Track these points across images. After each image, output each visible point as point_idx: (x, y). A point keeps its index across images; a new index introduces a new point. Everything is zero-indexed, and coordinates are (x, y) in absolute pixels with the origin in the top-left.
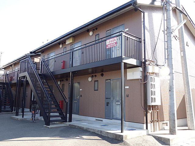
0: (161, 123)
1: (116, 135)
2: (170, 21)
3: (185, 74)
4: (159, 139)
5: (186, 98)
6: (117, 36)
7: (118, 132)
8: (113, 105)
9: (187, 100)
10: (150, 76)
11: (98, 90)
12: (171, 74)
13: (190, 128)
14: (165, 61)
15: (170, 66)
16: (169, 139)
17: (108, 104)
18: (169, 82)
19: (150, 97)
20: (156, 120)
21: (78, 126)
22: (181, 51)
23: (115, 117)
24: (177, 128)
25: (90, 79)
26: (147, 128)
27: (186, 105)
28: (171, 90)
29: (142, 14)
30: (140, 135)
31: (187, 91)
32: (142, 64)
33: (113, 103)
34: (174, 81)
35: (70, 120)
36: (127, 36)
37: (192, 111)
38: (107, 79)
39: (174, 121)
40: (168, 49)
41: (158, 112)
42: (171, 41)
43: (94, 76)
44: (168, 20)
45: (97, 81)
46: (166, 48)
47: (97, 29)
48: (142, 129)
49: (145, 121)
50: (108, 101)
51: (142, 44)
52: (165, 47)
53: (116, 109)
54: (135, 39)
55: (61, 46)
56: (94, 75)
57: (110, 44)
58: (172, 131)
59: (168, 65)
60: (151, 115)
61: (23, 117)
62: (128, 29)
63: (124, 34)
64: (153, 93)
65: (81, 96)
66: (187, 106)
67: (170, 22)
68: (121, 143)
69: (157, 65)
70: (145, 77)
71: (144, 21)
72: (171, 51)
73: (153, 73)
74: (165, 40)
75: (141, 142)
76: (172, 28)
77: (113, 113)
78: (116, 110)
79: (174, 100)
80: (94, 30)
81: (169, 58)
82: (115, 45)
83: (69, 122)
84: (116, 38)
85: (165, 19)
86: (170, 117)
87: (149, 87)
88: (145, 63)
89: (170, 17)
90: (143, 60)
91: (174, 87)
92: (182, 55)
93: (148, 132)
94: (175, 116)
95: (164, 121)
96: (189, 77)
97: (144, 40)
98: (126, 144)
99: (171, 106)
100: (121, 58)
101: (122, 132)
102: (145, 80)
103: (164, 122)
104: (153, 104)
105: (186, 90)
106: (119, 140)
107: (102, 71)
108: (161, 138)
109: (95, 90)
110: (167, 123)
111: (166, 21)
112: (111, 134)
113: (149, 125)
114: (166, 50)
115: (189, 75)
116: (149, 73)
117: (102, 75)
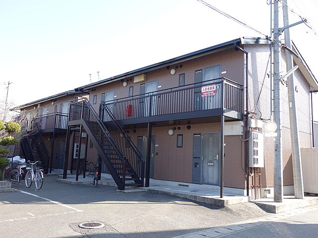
0: (263, 189)
1: (215, 200)
2: (279, 65)
3: (293, 130)
4: (263, 207)
5: (294, 160)
6: (216, 83)
7: (218, 197)
8: (204, 166)
9: (295, 162)
10: (253, 132)
11: (182, 147)
12: (278, 130)
13: (298, 197)
14: (271, 114)
15: (277, 120)
16: (275, 206)
17: (196, 164)
18: (275, 140)
19: (252, 157)
20: (257, 186)
21: (162, 192)
22: (289, 102)
23: (206, 182)
24: (283, 197)
25: (171, 132)
26: (248, 195)
27: (293, 169)
28: (277, 149)
29: (245, 55)
30: (241, 202)
31: (296, 151)
32: (244, 117)
33: (204, 164)
34: (281, 139)
35: (147, 185)
36: (228, 83)
37: (300, 176)
38: (196, 133)
39: (280, 186)
40: (275, 100)
41: (259, 176)
42: (279, 90)
43: (177, 129)
44: (276, 63)
45: (182, 135)
46: (273, 98)
47: (181, 67)
48: (242, 195)
49: (246, 186)
50: (197, 161)
51: (243, 93)
52: (271, 97)
53: (208, 171)
54: (236, 87)
55: (125, 84)
56: (177, 127)
57: (207, 92)
58: (277, 199)
59: (275, 120)
60: (253, 179)
61: (77, 180)
62: (225, 72)
63: (225, 82)
64: (256, 153)
65: (157, 154)
66: (295, 169)
67: (279, 67)
68: (222, 209)
69: (262, 119)
70: (247, 133)
71: (247, 64)
72: (279, 102)
73: (256, 128)
74: (271, 88)
75: (244, 209)
76: (280, 74)
77: (203, 176)
78: (208, 173)
79: (280, 162)
80: (177, 67)
81: (276, 111)
82: (214, 94)
83: (146, 186)
84: (215, 86)
85: (273, 62)
86: (275, 181)
87: (251, 145)
88: (247, 116)
89: (278, 60)
90: (245, 113)
91: (281, 146)
92: (291, 106)
93: (249, 198)
94: (281, 181)
95: (266, 187)
96: (298, 132)
97: (247, 88)
98: (228, 210)
99: (277, 169)
100: (221, 111)
101: (221, 197)
102: (247, 137)
103: (267, 189)
104: (256, 166)
105: (294, 149)
106: (219, 206)
107: (189, 123)
108: (265, 205)
109: (178, 147)
110: (269, 190)
111: (273, 65)
112: (208, 200)
113: (250, 191)
114: (273, 101)
115: (298, 130)
116: (251, 128)
117: (189, 128)
